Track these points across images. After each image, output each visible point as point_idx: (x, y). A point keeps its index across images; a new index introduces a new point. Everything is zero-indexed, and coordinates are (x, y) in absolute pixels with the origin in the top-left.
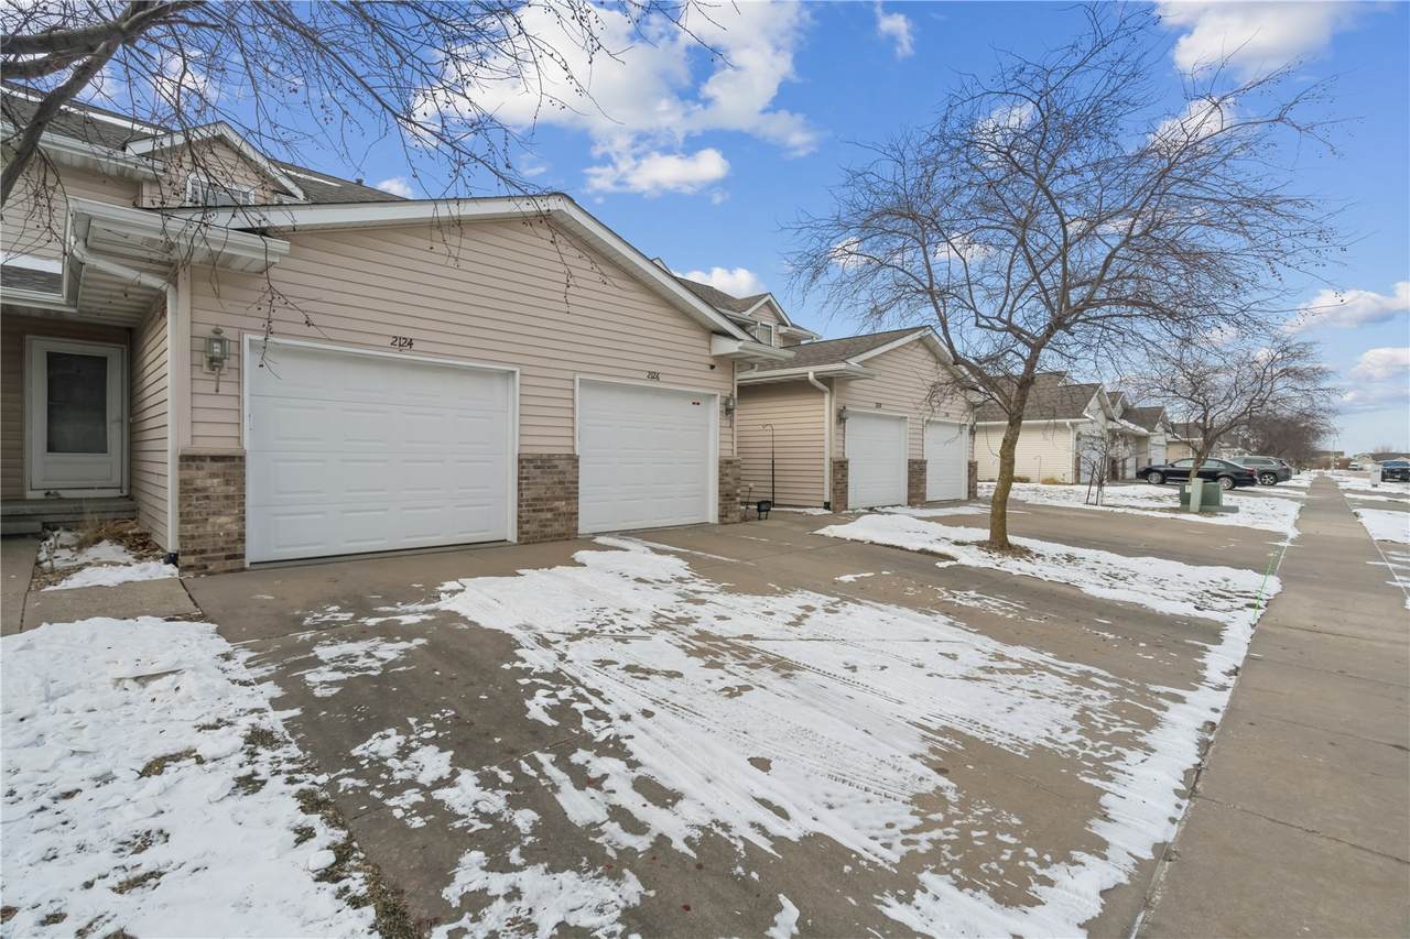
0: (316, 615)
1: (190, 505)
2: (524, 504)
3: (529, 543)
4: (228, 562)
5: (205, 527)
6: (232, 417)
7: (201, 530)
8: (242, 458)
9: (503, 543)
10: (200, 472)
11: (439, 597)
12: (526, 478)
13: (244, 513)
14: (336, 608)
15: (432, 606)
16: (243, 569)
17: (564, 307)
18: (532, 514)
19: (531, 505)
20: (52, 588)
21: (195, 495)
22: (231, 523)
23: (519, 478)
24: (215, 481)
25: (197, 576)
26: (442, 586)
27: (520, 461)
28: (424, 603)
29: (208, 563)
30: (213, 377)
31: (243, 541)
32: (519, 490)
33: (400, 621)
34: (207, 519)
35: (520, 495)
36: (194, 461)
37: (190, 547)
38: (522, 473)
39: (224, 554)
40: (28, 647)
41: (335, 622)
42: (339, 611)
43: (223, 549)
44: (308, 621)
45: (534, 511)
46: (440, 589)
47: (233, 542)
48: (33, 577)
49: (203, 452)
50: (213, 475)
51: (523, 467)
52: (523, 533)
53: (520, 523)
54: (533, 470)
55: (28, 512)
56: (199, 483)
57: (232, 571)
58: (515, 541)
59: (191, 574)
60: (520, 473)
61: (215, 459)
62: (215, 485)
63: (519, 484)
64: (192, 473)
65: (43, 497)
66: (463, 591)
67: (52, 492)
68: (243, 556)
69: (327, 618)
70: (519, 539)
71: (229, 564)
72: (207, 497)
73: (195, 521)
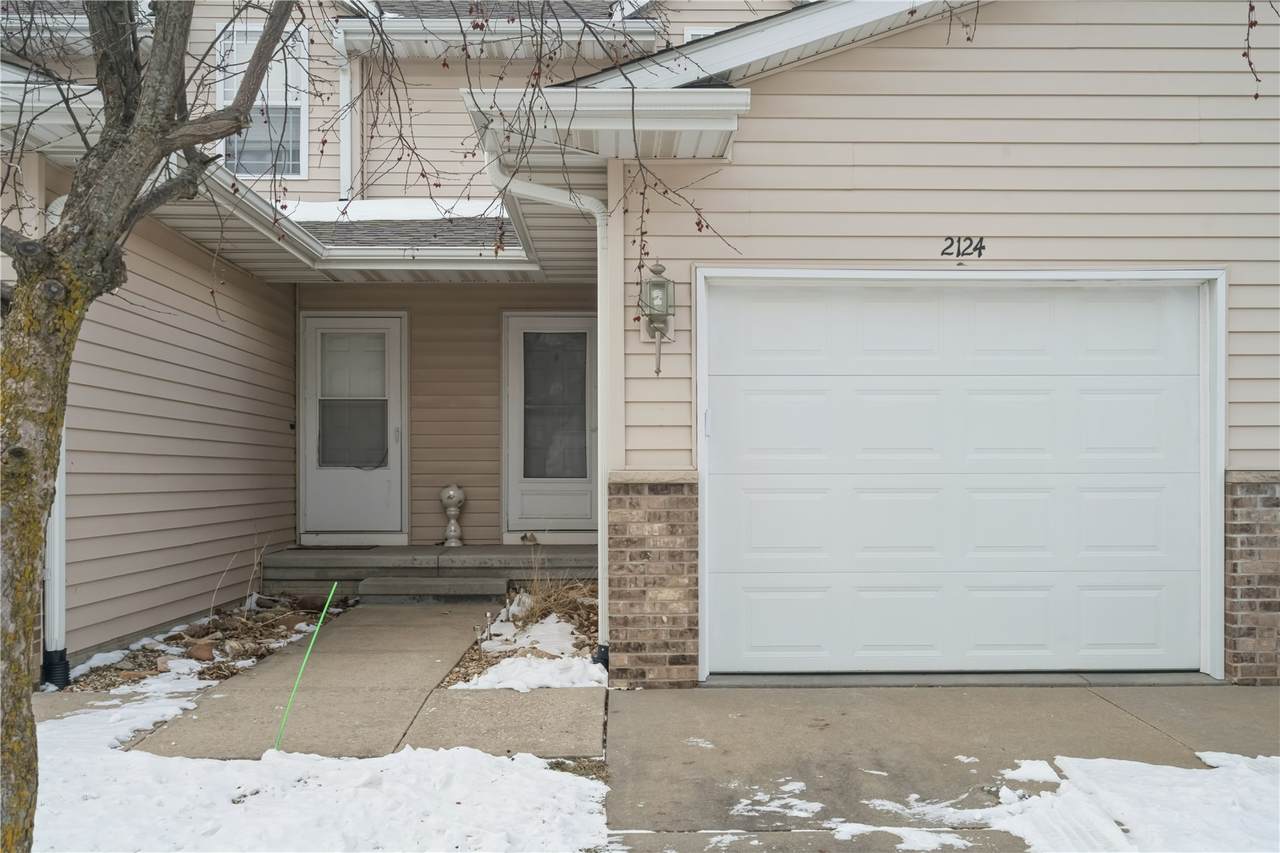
0: (760, 796)
1: (621, 568)
2: (1239, 588)
3: (1253, 683)
4: (675, 668)
5: (642, 605)
6: (680, 415)
7: (636, 610)
8: (693, 487)
9: (1193, 678)
10: (634, 512)
11: (996, 794)
12: (1246, 529)
13: (696, 584)
14: (798, 786)
15: (975, 815)
16: (696, 684)
17: (1248, 85)
18: (1264, 615)
19: (1258, 593)
20: (461, 685)
21: (629, 550)
22: (679, 600)
23: (1227, 528)
24: (656, 526)
25: (631, 688)
26: (1016, 767)
27: (1229, 488)
28: (962, 805)
29: (646, 668)
30: (652, 349)
31: (695, 634)
32: (1229, 555)
33: (900, 840)
34: (644, 592)
35: (1231, 568)
36: (627, 493)
37: (622, 639)
38: (1234, 516)
39: (668, 654)
40: (373, 783)
41: (783, 818)
42: (802, 796)
43: (666, 645)
44: (741, 808)
45: (1267, 607)
46: (1009, 774)
47: (682, 634)
48: (457, 665)
49: (637, 478)
50: (653, 517)
51: (1236, 503)
52: (1238, 658)
53: (1232, 634)
54: (1260, 508)
55: (497, 565)
56: (633, 531)
57: (679, 685)
58: (1219, 674)
59: (623, 684)
60: (1230, 516)
61: (656, 488)
62: (654, 533)
63: (1228, 542)
64: (625, 512)
65: (520, 542)
66: (1053, 787)
67: (529, 534)
68: (694, 660)
69: (774, 806)
70: (1228, 670)
71: (677, 673)
72: (645, 555)
73: (628, 596)
